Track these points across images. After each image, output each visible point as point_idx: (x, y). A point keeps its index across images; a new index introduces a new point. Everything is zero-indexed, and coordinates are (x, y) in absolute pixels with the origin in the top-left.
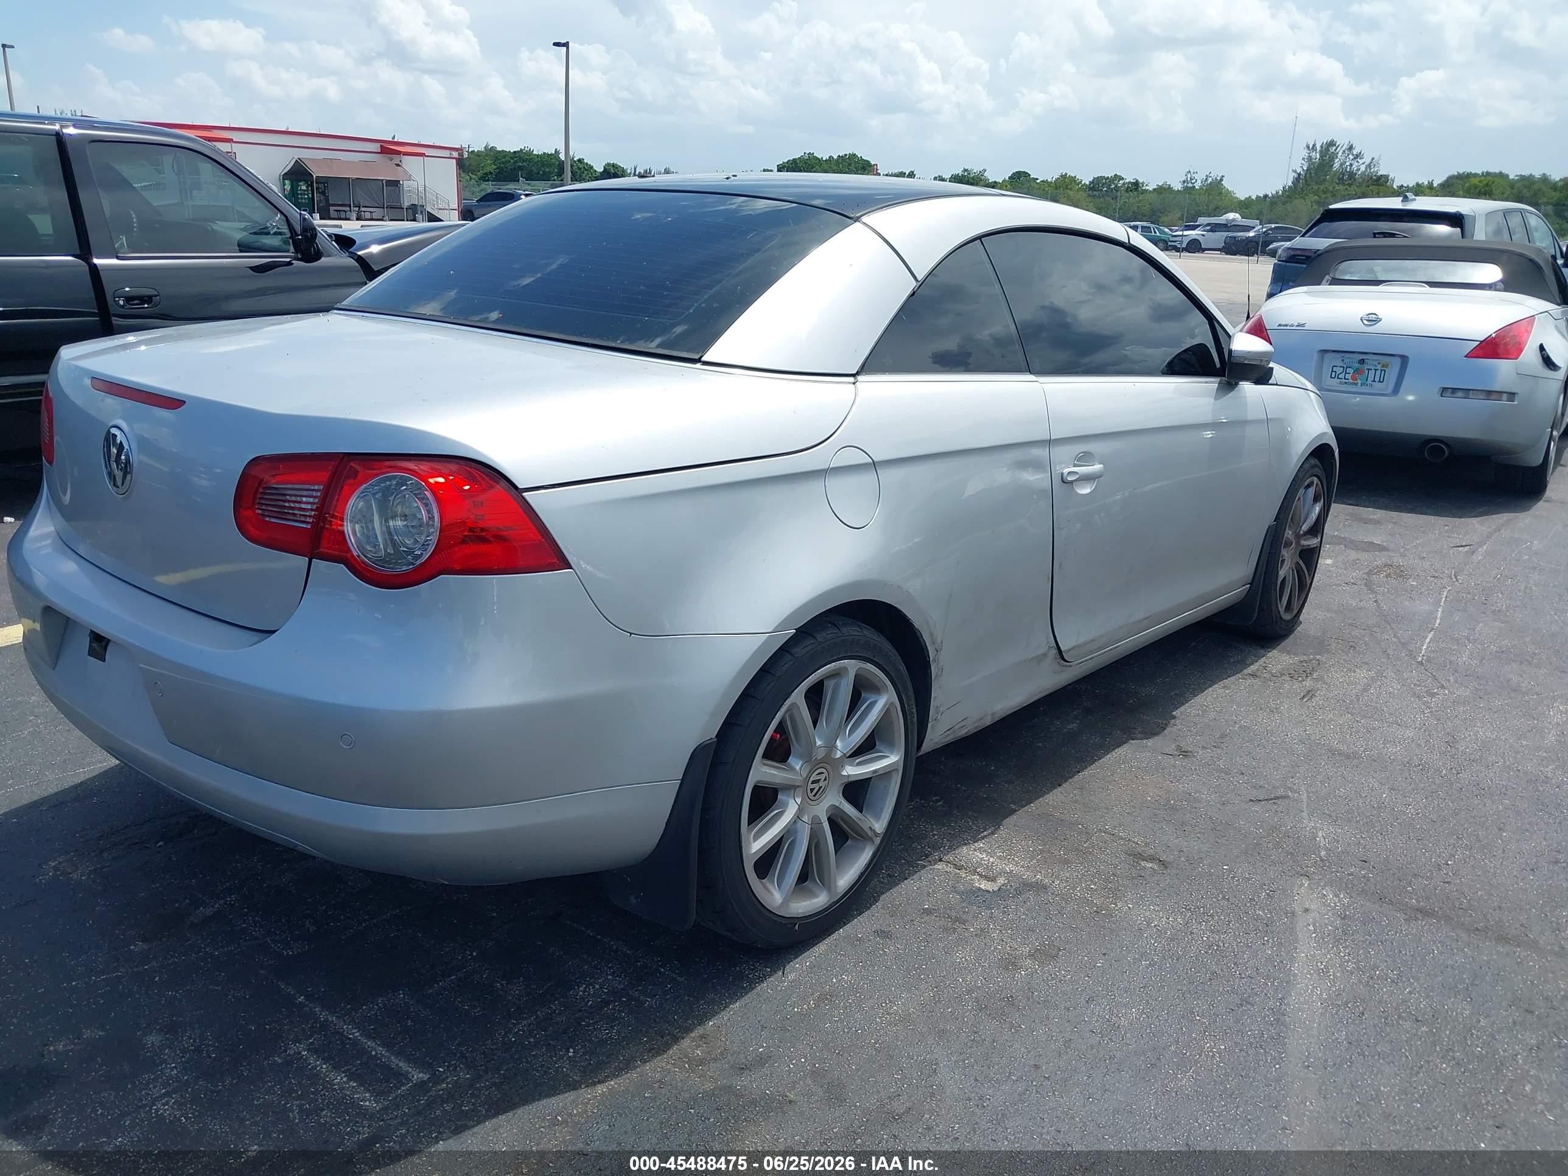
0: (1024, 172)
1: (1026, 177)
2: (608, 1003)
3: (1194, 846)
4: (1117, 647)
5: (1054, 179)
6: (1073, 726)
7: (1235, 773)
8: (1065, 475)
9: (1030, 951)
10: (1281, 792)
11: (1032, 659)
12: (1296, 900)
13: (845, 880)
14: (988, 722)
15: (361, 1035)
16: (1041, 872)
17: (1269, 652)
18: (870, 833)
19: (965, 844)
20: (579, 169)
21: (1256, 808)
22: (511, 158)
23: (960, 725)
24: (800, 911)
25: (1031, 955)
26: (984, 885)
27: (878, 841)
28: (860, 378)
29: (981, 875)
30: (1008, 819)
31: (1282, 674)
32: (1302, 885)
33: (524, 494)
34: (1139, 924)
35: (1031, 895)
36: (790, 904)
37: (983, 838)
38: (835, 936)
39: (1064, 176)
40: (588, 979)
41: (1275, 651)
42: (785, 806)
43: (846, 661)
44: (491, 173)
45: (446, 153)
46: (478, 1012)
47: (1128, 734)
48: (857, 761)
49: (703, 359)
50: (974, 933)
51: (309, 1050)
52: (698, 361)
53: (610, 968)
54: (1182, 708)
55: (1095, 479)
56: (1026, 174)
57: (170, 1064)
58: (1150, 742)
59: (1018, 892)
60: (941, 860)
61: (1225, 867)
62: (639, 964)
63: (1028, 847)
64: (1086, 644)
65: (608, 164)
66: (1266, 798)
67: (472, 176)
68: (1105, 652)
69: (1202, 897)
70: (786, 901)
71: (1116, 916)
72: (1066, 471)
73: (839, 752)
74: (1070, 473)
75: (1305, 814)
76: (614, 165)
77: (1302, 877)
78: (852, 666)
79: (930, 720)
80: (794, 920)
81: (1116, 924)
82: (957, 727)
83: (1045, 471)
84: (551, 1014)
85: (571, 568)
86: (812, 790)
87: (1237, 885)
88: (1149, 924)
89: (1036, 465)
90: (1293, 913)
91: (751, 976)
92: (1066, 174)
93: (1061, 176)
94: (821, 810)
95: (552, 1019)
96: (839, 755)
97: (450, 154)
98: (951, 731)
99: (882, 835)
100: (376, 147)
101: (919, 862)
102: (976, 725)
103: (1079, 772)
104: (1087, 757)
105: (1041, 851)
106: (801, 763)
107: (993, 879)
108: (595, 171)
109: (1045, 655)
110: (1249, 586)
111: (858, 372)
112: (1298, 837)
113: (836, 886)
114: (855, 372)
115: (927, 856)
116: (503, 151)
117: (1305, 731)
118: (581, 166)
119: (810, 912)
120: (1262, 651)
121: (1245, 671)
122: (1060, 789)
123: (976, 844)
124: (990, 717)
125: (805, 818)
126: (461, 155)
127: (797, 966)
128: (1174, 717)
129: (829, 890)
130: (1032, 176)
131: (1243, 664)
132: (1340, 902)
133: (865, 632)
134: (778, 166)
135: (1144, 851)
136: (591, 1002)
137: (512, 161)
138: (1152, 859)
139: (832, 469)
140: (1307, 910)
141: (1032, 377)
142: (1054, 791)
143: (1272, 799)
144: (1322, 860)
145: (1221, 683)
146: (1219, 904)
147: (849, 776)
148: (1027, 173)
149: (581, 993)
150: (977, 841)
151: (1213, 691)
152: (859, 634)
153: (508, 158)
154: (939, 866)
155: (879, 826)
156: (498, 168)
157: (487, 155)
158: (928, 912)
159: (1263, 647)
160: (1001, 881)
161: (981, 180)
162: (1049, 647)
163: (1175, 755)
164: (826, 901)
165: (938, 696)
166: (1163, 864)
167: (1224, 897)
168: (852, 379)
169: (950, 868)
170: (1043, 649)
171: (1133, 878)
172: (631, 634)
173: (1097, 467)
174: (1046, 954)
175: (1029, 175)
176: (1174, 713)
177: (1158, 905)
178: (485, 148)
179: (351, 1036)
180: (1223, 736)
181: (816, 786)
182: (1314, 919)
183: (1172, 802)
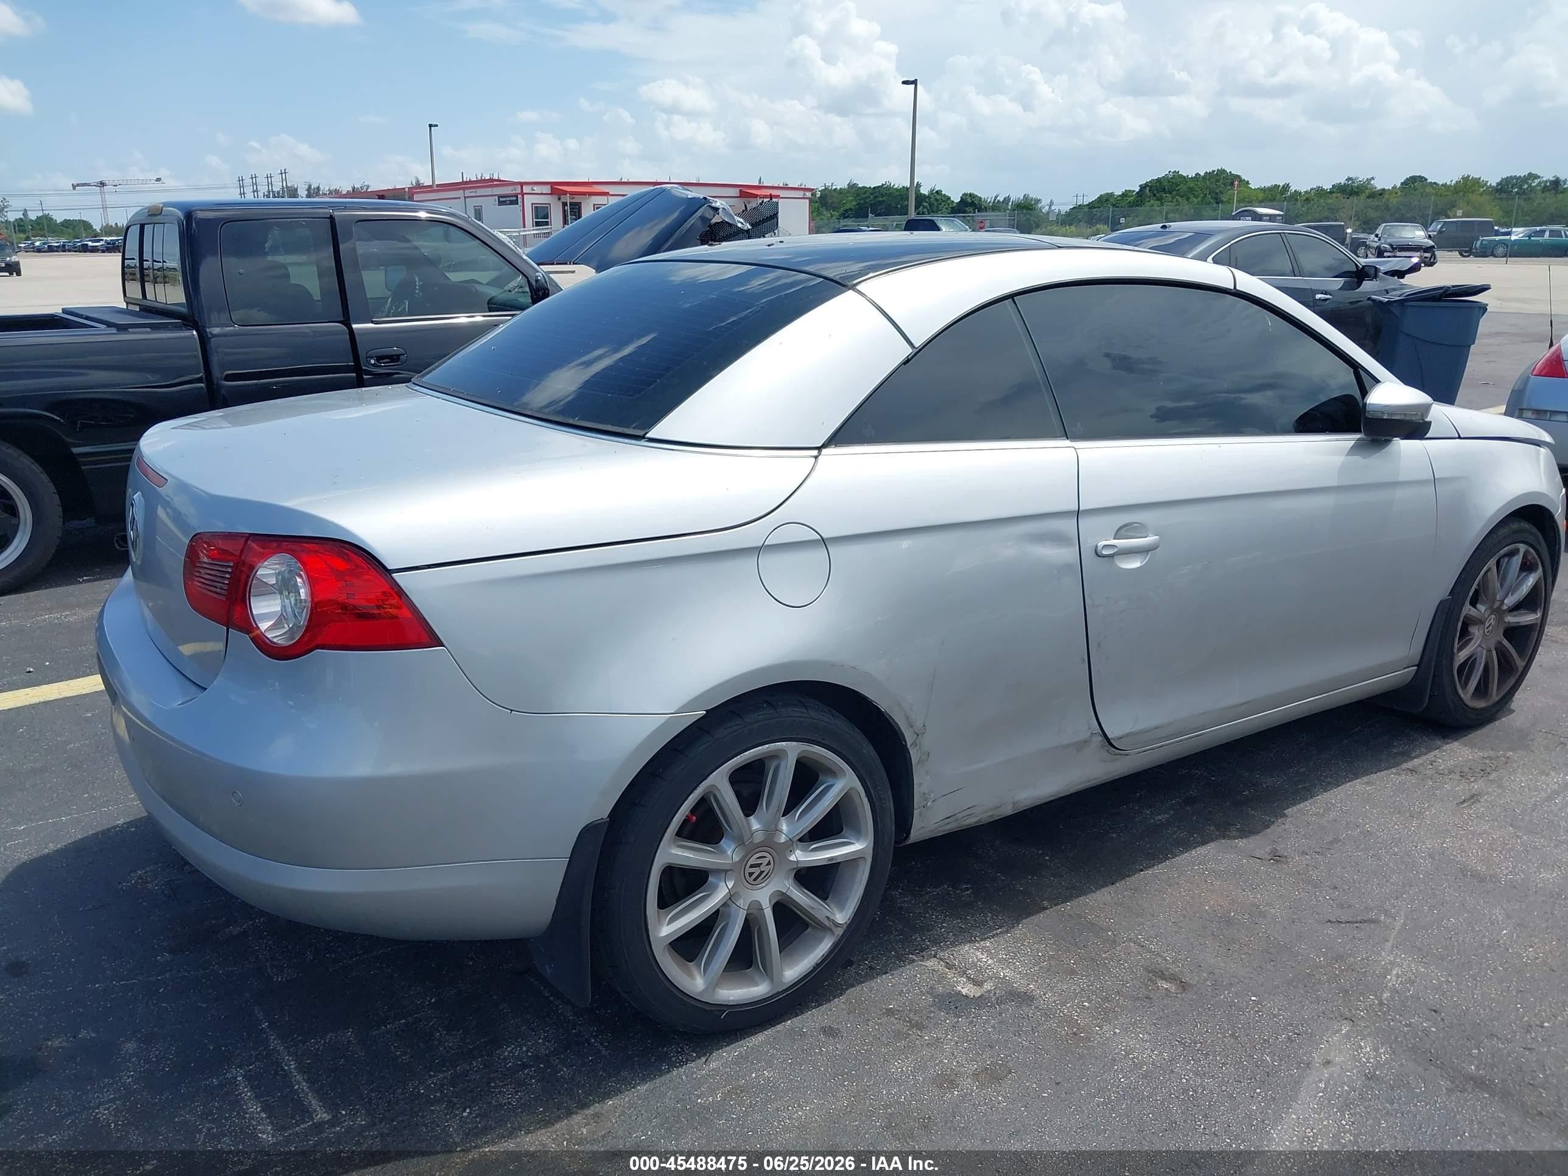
0: (1420, 176)
1: (1422, 181)
2: (525, 1066)
3: (1231, 968)
4: (1203, 734)
5: (1454, 182)
6: (1162, 817)
7: (1327, 886)
8: (1099, 548)
9: (976, 1069)
10: (1372, 915)
11: (1068, 746)
12: (1321, 1048)
13: (793, 971)
14: (1008, 810)
15: (295, 1069)
16: (1037, 982)
17: (1447, 744)
18: (827, 923)
19: (970, 942)
20: (937, 200)
21: (1330, 930)
22: (871, 194)
23: (966, 813)
24: (731, 998)
25: (976, 1075)
26: (966, 989)
27: (839, 932)
28: (824, 451)
29: (968, 978)
30: (1032, 918)
31: (1451, 772)
32: (1339, 1031)
33: (394, 575)
34: (1116, 1054)
35: (1010, 1008)
36: (717, 989)
37: (993, 937)
38: (779, 1027)
39: (1466, 179)
40: (520, 1040)
41: (1456, 744)
42: (714, 888)
43: (784, 743)
44: (851, 209)
45: (800, 194)
46: (406, 1060)
47: (1224, 831)
48: (813, 846)
49: (648, 435)
50: (927, 1042)
51: (244, 1076)
52: (643, 437)
53: (545, 1032)
54: (1302, 805)
55: (1149, 551)
56: (1422, 179)
57: (130, 1072)
58: (1241, 843)
59: (1000, 1001)
60: (935, 956)
61: (1253, 998)
62: (574, 1031)
63: (1038, 951)
64: (1147, 732)
65: (965, 195)
66: (1350, 919)
67: (833, 213)
68: (1181, 741)
69: (1207, 1031)
70: (712, 986)
71: (1094, 1041)
72: (1101, 544)
73: (784, 836)
74: (1105, 546)
75: (1389, 944)
76: (971, 195)
77: (1345, 1022)
78: (792, 750)
79: (915, 807)
80: (722, 1007)
81: (1089, 1050)
82: (961, 815)
83: (1071, 544)
84: (468, 1071)
85: (443, 646)
86: (751, 874)
87: (1257, 1021)
88: (1127, 1054)
89: (1058, 539)
90: (1308, 1065)
91: (674, 1059)
92: (1469, 176)
93: (1463, 178)
94: (764, 896)
95: (467, 1076)
96: (783, 839)
97: (804, 194)
98: (953, 819)
99: (845, 927)
100: (735, 192)
101: (910, 956)
102: (990, 813)
103: (1142, 871)
104: (1158, 854)
105: (1052, 957)
106: (733, 846)
107: (978, 983)
108: (953, 202)
109: (1086, 742)
110: (1416, 668)
111: (824, 444)
112: (1365, 972)
113: (781, 975)
114: (820, 445)
115: (922, 950)
116: (864, 187)
117: (1442, 843)
118: (939, 197)
119: (746, 1000)
120: (1439, 743)
121: (1405, 766)
122: (1111, 888)
123: (982, 943)
124: (1011, 806)
125: (740, 903)
126: (814, 195)
127: (725, 1054)
128: (1285, 816)
129: (772, 980)
130: (1428, 181)
131: (1407, 756)
132: (1375, 1057)
133: (812, 713)
134: (1140, 186)
135: (1168, 969)
136: (510, 1064)
137: (872, 197)
138: (1173, 978)
139: (767, 546)
140: (1328, 1062)
141: (1067, 443)
142: (1102, 890)
143: (1356, 922)
144: (1381, 1004)
145: (1365, 779)
146: (1223, 1042)
147: (798, 862)
148: (1423, 177)
149: (506, 1053)
150: (985, 939)
151: (1351, 787)
152: (804, 715)
153: (868, 194)
154: (931, 963)
155: (842, 917)
156: (858, 204)
157: (848, 192)
158: (890, 1012)
159: (1444, 737)
160: (988, 986)
161: (1367, 189)
162: (1092, 734)
163: (1265, 860)
164: (766, 992)
165: (922, 782)
166: (1184, 986)
167: (1233, 1035)
168: (815, 452)
169: (940, 967)
170: (1084, 735)
171: (1138, 999)
172: (512, 710)
173: (1151, 539)
174: (992, 1076)
175: (1426, 179)
176: (1286, 811)
177: (1150, 1034)
178: (848, 185)
179: (286, 1068)
180: (1336, 840)
181: (757, 871)
182: (1331, 1075)
183: (1232, 914)
